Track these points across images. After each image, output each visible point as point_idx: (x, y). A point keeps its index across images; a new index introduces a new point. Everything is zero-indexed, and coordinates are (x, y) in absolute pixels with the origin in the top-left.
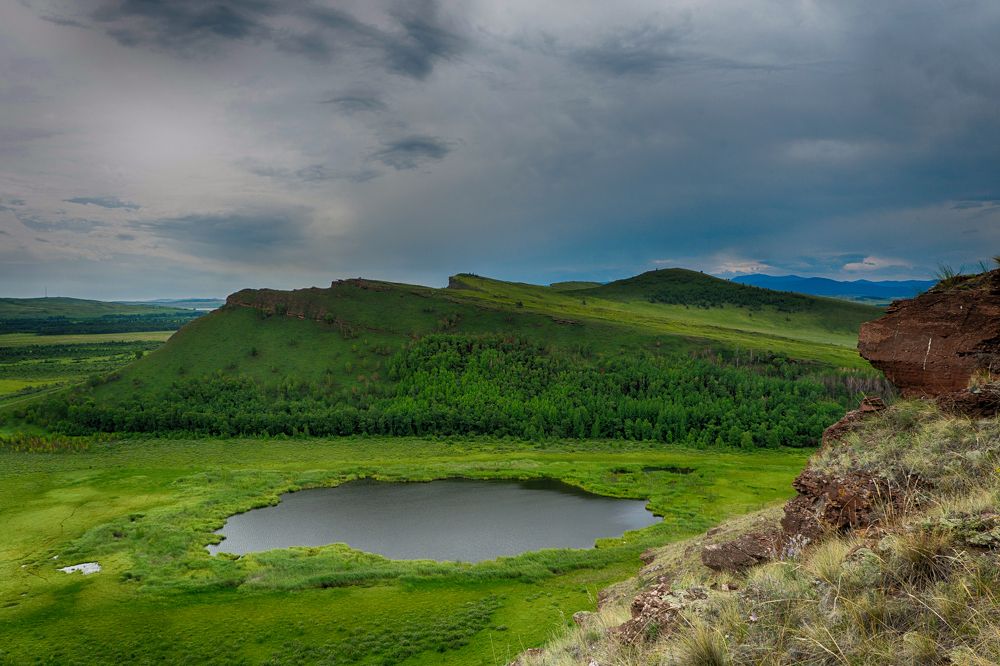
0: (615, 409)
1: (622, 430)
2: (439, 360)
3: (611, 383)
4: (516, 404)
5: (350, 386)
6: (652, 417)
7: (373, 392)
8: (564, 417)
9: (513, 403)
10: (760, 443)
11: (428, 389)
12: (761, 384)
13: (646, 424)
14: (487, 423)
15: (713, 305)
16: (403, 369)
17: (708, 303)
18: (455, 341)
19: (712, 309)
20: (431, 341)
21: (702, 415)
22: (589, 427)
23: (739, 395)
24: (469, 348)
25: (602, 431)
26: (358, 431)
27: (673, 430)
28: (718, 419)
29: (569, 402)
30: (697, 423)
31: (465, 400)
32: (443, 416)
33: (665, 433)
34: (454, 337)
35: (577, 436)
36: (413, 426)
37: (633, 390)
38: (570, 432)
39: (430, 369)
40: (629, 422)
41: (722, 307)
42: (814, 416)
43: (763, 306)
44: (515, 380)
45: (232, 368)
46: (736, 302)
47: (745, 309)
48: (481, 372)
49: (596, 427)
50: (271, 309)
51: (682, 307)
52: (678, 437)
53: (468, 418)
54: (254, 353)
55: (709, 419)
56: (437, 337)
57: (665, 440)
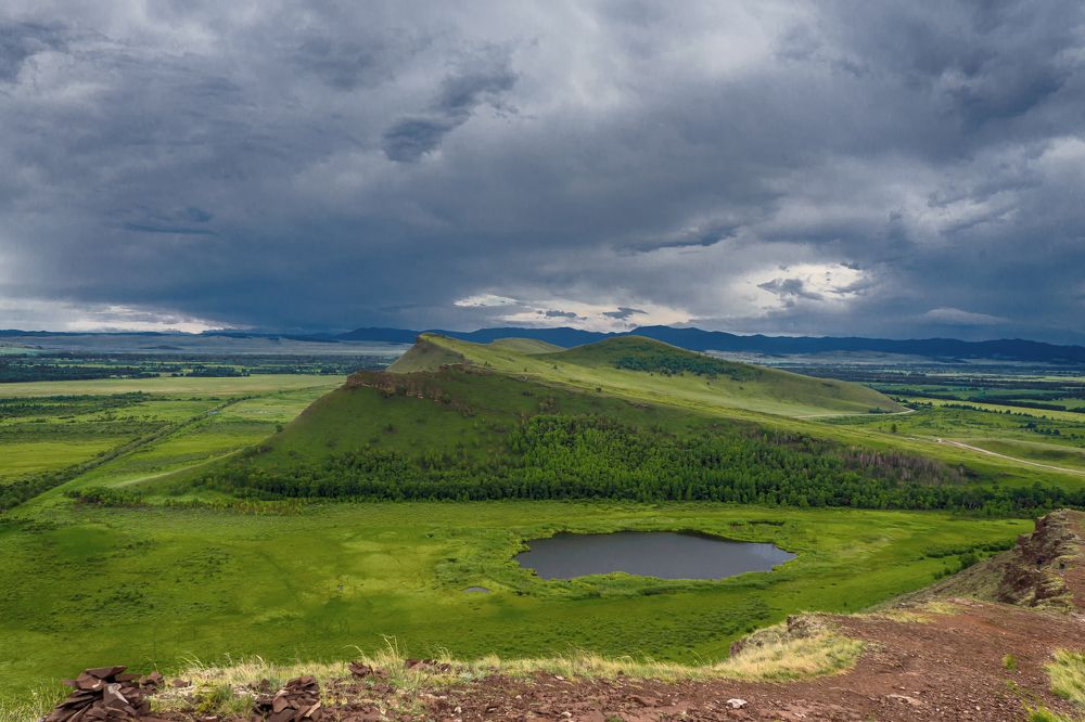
0: (701, 478)
1: (709, 494)
2: (552, 437)
3: (692, 458)
4: (625, 474)
5: (483, 459)
6: (731, 483)
7: (504, 463)
8: (663, 484)
9: (620, 473)
10: (813, 504)
11: (551, 461)
12: (801, 459)
13: (728, 489)
14: (606, 488)
15: (674, 373)
16: (524, 445)
17: (670, 371)
18: (558, 420)
19: (673, 377)
20: (539, 421)
21: (765, 483)
22: (684, 492)
23: (788, 467)
24: (573, 426)
25: (693, 495)
26: (505, 495)
27: (747, 494)
28: (777, 486)
29: (664, 472)
30: (764, 489)
31: (584, 469)
32: (571, 484)
33: (742, 496)
34: (557, 416)
35: (676, 499)
36: (550, 493)
37: (709, 463)
38: (670, 496)
39: (546, 444)
40: (713, 488)
41: (682, 375)
42: (845, 483)
43: (718, 375)
44: (618, 455)
45: (374, 441)
46: (695, 370)
47: (703, 377)
48: (588, 448)
49: (689, 491)
50: (391, 389)
51: (647, 375)
52: (751, 500)
53: (590, 485)
54: (390, 429)
55: (771, 486)
56: (544, 416)
57: (742, 501)
